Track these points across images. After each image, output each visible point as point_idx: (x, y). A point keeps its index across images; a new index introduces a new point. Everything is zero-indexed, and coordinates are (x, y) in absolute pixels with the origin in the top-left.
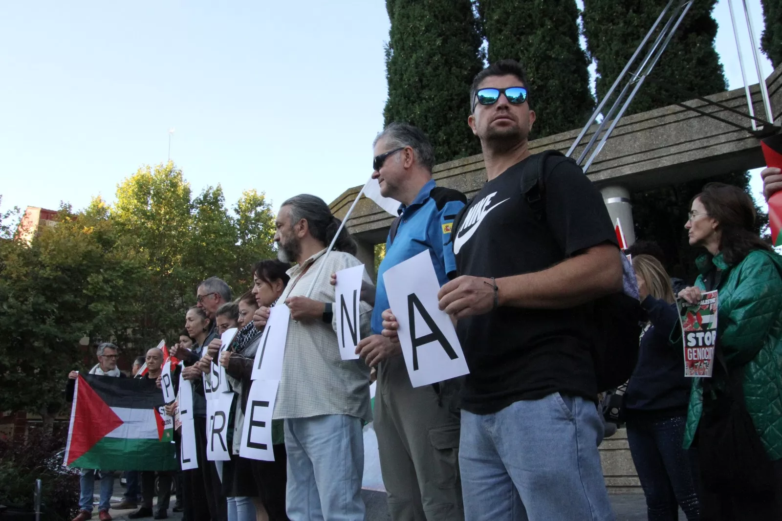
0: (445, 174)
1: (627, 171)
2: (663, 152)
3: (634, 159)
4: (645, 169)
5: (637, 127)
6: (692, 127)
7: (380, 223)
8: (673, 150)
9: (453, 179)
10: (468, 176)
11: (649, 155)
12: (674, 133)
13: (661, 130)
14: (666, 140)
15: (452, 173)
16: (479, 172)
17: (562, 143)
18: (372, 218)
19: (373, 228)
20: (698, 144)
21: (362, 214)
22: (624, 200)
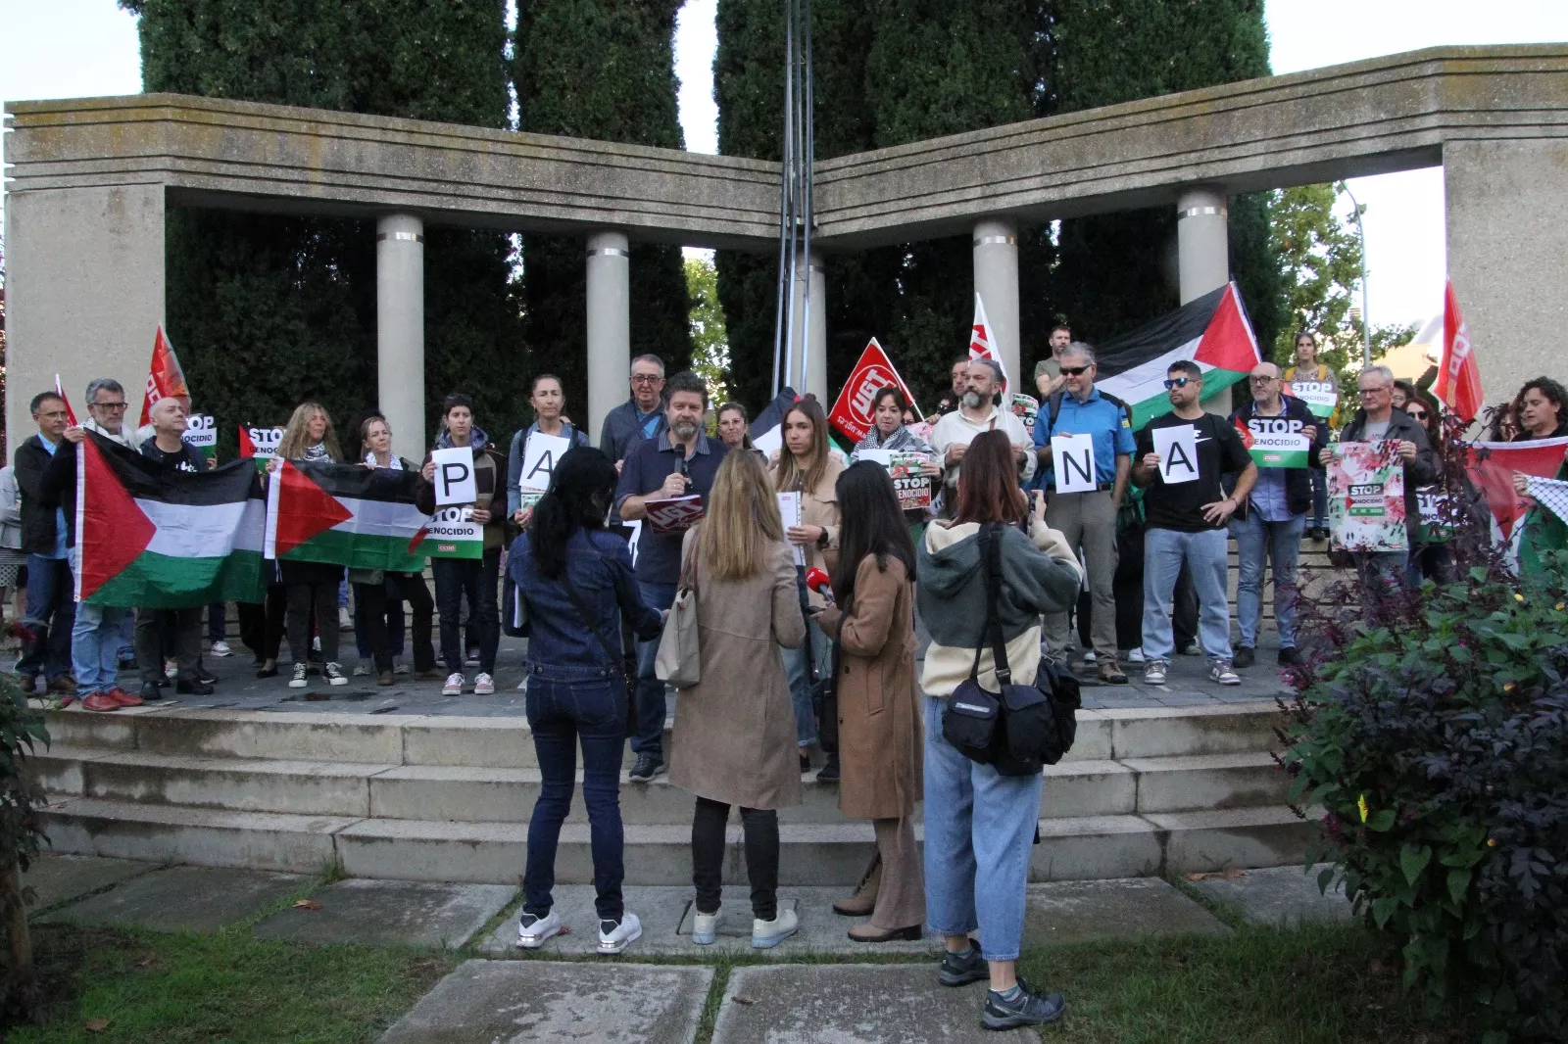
0: (377, 135)
1: (649, 221)
2: (692, 211)
3: (660, 208)
4: (669, 226)
5: (666, 166)
6: (727, 191)
7: (243, 182)
8: (704, 212)
9: (392, 148)
10: (419, 153)
11: (675, 209)
12: (706, 191)
13: (693, 181)
14: (697, 196)
15: (389, 136)
16: (438, 152)
17: (568, 153)
18: (224, 168)
19: (224, 188)
20: (729, 215)
21: (200, 153)
22: (624, 253)
